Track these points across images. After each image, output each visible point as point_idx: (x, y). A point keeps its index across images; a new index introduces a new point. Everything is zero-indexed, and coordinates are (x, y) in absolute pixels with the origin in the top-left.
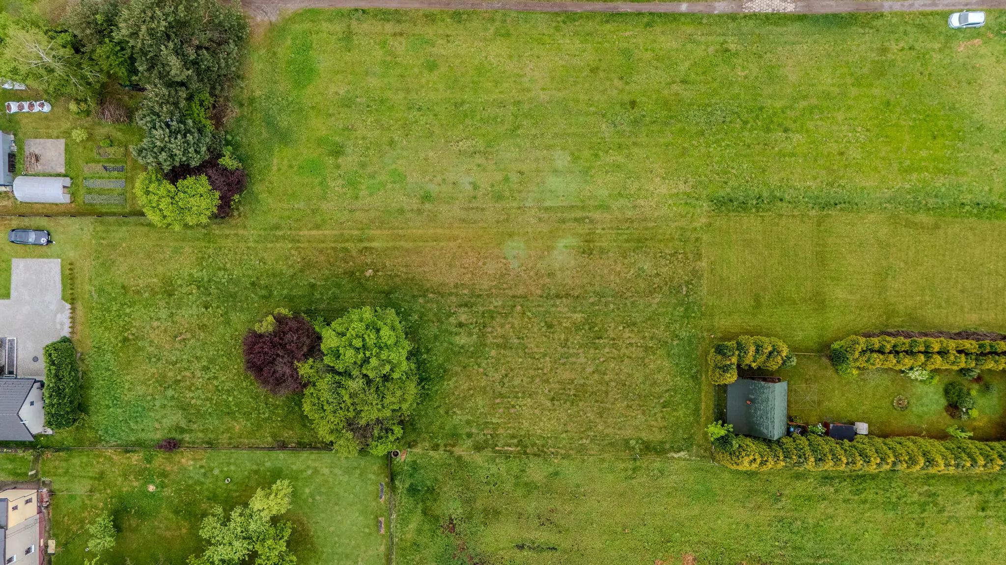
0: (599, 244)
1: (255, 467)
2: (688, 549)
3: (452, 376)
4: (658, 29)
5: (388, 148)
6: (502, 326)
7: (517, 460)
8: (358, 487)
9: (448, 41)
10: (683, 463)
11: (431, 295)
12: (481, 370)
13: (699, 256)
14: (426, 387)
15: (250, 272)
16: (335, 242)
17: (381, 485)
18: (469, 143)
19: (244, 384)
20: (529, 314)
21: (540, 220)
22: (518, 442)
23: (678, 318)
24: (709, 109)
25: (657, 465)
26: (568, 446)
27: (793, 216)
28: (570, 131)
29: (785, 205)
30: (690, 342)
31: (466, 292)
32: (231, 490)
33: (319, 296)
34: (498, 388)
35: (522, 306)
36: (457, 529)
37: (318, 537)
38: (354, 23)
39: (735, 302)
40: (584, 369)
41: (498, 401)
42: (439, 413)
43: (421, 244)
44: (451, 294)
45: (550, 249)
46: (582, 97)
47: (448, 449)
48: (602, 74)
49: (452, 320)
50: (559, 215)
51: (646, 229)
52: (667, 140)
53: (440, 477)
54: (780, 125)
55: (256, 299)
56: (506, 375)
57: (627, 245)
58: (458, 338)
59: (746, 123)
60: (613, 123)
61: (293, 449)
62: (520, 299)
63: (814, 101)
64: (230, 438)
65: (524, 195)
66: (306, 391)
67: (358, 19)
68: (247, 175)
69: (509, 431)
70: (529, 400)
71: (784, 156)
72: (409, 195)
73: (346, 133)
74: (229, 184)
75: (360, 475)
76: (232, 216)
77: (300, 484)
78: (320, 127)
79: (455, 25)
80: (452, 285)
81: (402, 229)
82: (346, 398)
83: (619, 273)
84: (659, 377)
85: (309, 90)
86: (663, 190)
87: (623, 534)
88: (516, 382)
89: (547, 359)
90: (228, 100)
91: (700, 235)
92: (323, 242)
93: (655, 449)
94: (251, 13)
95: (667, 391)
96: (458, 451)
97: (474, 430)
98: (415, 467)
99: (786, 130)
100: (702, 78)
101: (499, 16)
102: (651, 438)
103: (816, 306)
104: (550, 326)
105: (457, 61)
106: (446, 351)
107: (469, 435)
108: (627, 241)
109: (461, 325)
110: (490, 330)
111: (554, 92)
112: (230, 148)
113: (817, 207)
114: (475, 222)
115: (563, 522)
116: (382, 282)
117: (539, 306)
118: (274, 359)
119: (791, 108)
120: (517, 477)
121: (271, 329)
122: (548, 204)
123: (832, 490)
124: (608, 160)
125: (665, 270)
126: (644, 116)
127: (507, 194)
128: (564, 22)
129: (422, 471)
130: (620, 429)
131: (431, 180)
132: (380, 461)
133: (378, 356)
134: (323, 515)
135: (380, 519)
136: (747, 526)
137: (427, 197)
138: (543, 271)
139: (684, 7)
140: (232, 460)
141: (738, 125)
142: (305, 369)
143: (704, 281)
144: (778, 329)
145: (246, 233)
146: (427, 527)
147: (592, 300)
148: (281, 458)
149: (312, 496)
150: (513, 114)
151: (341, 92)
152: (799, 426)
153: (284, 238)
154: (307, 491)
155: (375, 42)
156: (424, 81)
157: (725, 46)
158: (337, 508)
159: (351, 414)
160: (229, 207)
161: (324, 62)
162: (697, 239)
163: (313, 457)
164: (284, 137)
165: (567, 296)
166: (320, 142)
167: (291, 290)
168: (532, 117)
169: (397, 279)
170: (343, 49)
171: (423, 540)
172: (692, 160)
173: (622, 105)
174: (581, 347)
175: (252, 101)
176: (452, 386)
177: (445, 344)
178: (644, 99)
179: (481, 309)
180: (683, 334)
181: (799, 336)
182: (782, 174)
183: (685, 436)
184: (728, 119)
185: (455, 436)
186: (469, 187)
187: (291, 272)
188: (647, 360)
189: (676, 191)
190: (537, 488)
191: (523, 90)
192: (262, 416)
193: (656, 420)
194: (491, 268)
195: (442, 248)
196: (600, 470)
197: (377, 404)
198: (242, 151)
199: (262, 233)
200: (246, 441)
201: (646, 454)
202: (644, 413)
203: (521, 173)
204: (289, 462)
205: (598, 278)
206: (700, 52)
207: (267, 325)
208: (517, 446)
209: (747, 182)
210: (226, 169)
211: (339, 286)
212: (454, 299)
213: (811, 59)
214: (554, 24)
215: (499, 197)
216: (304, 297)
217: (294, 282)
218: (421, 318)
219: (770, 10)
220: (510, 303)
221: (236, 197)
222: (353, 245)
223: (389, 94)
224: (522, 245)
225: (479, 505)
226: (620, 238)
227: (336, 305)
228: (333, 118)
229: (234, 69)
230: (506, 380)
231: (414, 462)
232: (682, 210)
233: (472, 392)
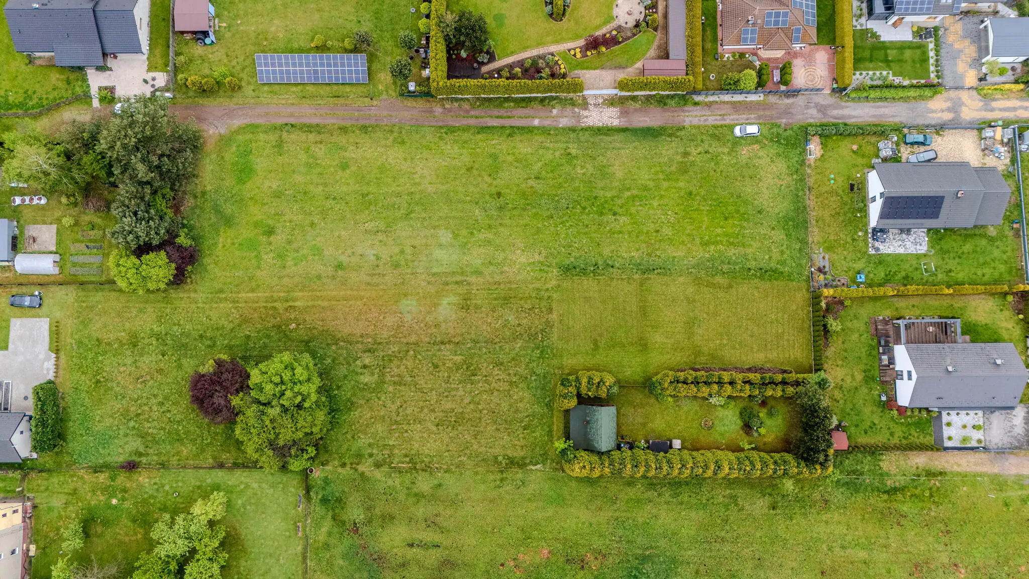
0: (475, 302)
1: (198, 483)
2: (544, 544)
3: (357, 408)
4: (517, 138)
5: (309, 229)
6: (398, 367)
7: (409, 475)
8: (281, 498)
9: (357, 148)
10: (539, 474)
11: (342, 343)
12: (381, 403)
13: (550, 310)
14: (336, 416)
15: (199, 327)
16: (266, 302)
17: (299, 496)
18: (373, 224)
19: (192, 416)
20: (419, 357)
21: (429, 283)
22: (410, 460)
23: (535, 359)
24: (557, 198)
25: (520, 476)
26: (449, 462)
27: (622, 279)
28: (451, 215)
29: (615, 270)
30: (545, 377)
31: (370, 340)
32: (178, 502)
33: (252, 346)
34: (394, 417)
35: (414, 351)
36: (360, 532)
37: (248, 540)
38: (285, 135)
39: (579, 345)
40: (462, 400)
41: (394, 427)
42: (346, 437)
43: (334, 303)
44: (357, 342)
45: (436, 305)
46: (460, 189)
47: (353, 466)
48: (475, 172)
49: (358, 363)
50: (443, 279)
51: (510, 289)
52: (525, 222)
53: (346, 490)
54: (610, 210)
55: (203, 348)
56: (401, 406)
57: (496, 302)
58: (362, 377)
59: (584, 208)
60: (484, 208)
61: (229, 468)
62: (412, 346)
63: (635, 192)
64: (179, 460)
65: (416, 263)
66: (238, 419)
67: (288, 131)
68: (199, 251)
69: (402, 452)
70: (419, 426)
71: (614, 233)
72: (325, 265)
73: (277, 217)
74: (183, 258)
75: (283, 489)
76: (186, 283)
77: (235, 497)
78: (257, 213)
79: (363, 135)
80: (359, 335)
81: (320, 291)
82: (267, 423)
83: (490, 323)
84: (520, 405)
85: (248, 185)
86: (523, 259)
87: (493, 533)
88: (409, 411)
89: (434, 392)
90: (186, 194)
91: (551, 294)
92: (257, 302)
93: (518, 463)
94: (205, 127)
95: (527, 417)
96: (361, 468)
97: (375, 451)
98: (326, 481)
99: (615, 214)
100: (551, 175)
101: (396, 129)
102: (515, 454)
103: (641, 348)
104: (436, 366)
105: (364, 163)
106: (353, 388)
107: (371, 455)
108: (495, 299)
109: (365, 367)
110: (388, 370)
111: (439, 185)
112: (186, 230)
113: (639, 272)
114: (377, 285)
115: (445, 524)
116: (303, 334)
117: (427, 350)
118: (213, 394)
119: (618, 197)
120: (408, 488)
121: (211, 370)
122: (435, 270)
123: (656, 494)
124: (480, 237)
125: (525, 321)
126: (507, 204)
127: (403, 263)
128: (446, 133)
129: (332, 484)
130: (491, 447)
131: (343, 253)
132: (299, 477)
133: (292, 389)
134: (252, 522)
135: (298, 524)
136: (591, 524)
137: (339, 266)
138: (431, 323)
139: (536, 122)
140: (180, 478)
141: (578, 210)
142: (236, 401)
143: (555, 330)
144: (612, 366)
145: (196, 296)
146: (335, 530)
147: (469, 345)
148: (220, 475)
149: (244, 506)
150: (407, 202)
151: (274, 186)
152: (628, 443)
153: (226, 299)
154: (240, 502)
155: (300, 148)
156: (338, 178)
157: (568, 151)
158: (264, 516)
159: (272, 437)
160: (184, 276)
161: (260, 163)
162: (549, 297)
163: (245, 474)
164: (229, 222)
165: (450, 342)
166: (256, 225)
167: (231, 340)
168: (422, 204)
169: (315, 331)
170: (276, 154)
171: (333, 541)
172: (545, 236)
173: (491, 195)
174: (460, 383)
175: (204, 194)
176: (357, 416)
177: (353, 383)
178: (508, 191)
179: (382, 354)
180: (539, 371)
181: (628, 372)
182: (613, 247)
183: (542, 452)
184: (571, 206)
185: (359, 456)
186: (372, 258)
187: (231, 326)
188: (511, 392)
189: (532, 261)
190: (424, 497)
191: (415, 184)
192: (205, 442)
193: (519, 440)
194: (390, 321)
195: (351, 306)
196: (475, 481)
197: (292, 428)
198: (195, 232)
199: (210, 296)
200: (192, 462)
201: (511, 468)
202: (509, 435)
203: (414, 247)
204: (226, 478)
205: (474, 328)
206: (549, 156)
207: (208, 367)
208: (409, 463)
209: (586, 253)
210: (182, 246)
211: (268, 337)
212: (360, 346)
213: (633, 160)
214: (438, 135)
215: (397, 266)
216: (241, 346)
217: (233, 334)
218: (333, 361)
219: (601, 124)
220: (405, 349)
221: (189, 268)
222: (280, 304)
223: (311, 188)
224: (414, 303)
225: (377, 511)
226: (491, 297)
227: (266, 352)
228: (267, 206)
229: (189, 170)
230: (401, 410)
231: (326, 477)
232: (538, 275)
233: (373, 420)
